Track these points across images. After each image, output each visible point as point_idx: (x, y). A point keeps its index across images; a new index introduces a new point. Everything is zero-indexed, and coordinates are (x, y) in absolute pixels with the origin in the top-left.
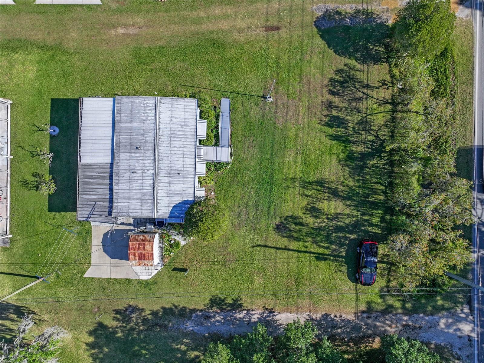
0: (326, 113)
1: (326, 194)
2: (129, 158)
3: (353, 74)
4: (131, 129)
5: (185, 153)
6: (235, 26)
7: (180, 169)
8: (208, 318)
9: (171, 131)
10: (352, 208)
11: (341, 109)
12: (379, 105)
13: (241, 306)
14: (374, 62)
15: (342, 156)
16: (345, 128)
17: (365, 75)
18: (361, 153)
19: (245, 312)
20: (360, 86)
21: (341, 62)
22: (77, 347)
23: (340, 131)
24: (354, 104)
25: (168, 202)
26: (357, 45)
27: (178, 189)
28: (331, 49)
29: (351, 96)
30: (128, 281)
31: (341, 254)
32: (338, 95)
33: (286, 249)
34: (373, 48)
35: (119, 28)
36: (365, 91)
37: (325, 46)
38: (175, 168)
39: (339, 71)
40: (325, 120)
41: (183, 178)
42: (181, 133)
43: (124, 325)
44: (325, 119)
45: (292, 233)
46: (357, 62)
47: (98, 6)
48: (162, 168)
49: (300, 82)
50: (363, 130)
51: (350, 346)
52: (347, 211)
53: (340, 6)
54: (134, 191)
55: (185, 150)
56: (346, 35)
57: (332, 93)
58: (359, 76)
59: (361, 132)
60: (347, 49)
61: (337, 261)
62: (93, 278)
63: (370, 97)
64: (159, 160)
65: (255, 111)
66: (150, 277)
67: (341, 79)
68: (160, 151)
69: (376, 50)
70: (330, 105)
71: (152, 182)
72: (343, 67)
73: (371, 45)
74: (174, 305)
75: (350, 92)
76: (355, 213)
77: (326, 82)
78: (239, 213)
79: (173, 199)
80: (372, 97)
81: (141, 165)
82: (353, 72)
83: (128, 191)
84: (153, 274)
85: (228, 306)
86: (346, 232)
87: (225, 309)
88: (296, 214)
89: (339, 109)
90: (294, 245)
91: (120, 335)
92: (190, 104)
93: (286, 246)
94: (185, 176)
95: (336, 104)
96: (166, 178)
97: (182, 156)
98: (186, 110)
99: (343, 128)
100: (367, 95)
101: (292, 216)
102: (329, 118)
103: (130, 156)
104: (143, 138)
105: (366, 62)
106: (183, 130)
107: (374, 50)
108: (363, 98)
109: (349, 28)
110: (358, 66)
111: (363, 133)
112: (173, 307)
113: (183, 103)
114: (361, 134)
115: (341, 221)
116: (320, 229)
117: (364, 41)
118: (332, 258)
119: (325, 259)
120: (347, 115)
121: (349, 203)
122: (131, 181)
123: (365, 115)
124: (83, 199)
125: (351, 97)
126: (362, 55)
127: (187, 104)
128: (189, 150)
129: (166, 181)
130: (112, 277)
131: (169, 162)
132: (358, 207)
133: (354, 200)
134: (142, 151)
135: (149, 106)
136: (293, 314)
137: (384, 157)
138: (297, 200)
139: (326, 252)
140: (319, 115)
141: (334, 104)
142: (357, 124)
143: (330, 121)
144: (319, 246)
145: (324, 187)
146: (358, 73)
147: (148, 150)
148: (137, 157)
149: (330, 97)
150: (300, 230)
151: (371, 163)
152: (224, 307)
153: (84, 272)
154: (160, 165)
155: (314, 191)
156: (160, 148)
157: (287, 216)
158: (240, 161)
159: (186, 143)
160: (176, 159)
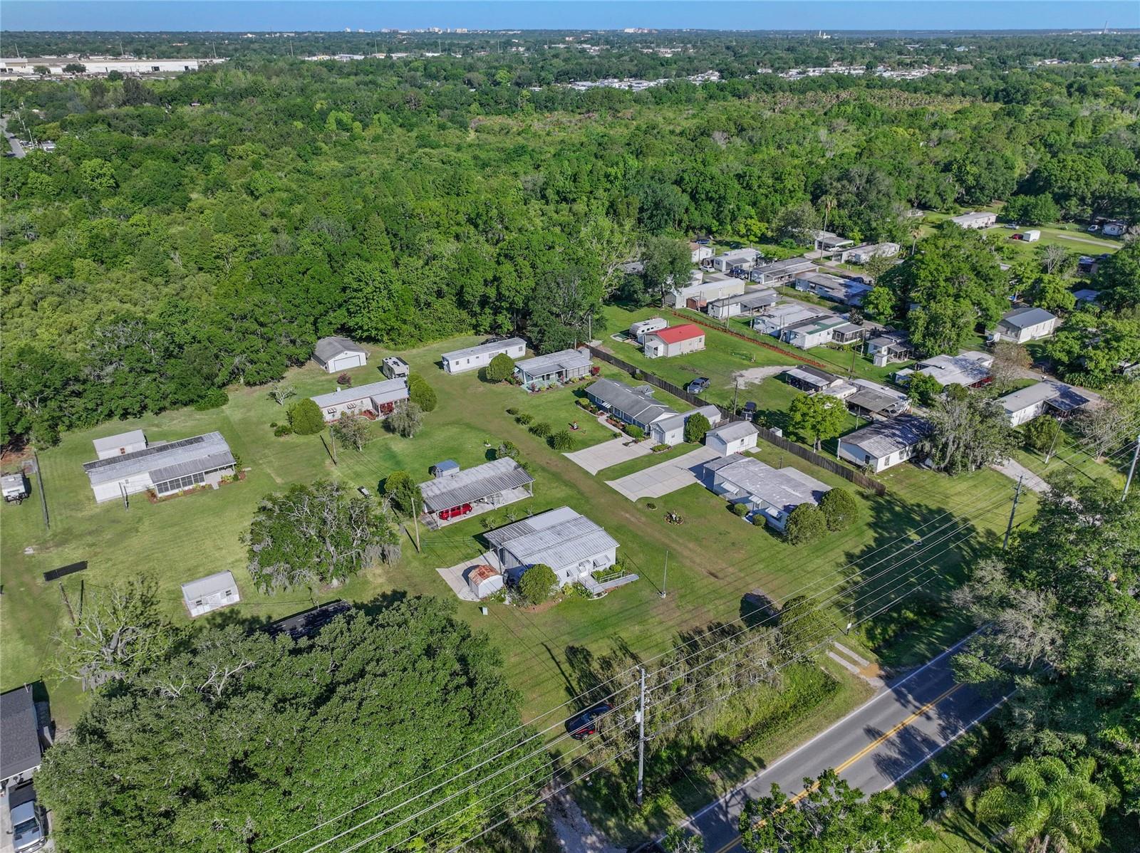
0: (690, 633)
2: (547, 535)
4: (568, 528)
6: (692, 558)
21: (738, 622)
28: (740, 612)
30: (451, 590)
32: (713, 633)
33: (557, 663)
35: (629, 514)
37: (737, 608)
39: (731, 625)
44: (685, 635)
45: (575, 660)
47: (632, 502)
48: (556, 549)
49: (695, 608)
57: (710, 629)
62: (439, 574)
64: (560, 545)
65: (646, 593)
66: (463, 600)
67: (727, 629)
68: (567, 544)
70: (699, 632)
71: (542, 548)
72: (736, 625)
77: (713, 622)
78: (559, 621)
81: (549, 540)
84: (467, 600)
88: (592, 653)
89: (703, 639)
90: (565, 667)
93: (559, 662)
95: (704, 636)
96: (552, 553)
101: (589, 652)
102: (688, 636)
103: (549, 535)
116: (594, 677)
118: (576, 698)
119: (571, 694)
130: (447, 581)
134: (559, 537)
138: (605, 649)
139: (578, 692)
140: (684, 629)
141: (702, 634)
143: (687, 638)
144: (579, 684)
147: (562, 539)
148: (553, 537)
149: (705, 629)
150: (582, 664)
153: (439, 568)
154: (558, 547)
156: (569, 543)
157: (586, 649)
158: (600, 603)
159: (584, 552)
160: (569, 552)
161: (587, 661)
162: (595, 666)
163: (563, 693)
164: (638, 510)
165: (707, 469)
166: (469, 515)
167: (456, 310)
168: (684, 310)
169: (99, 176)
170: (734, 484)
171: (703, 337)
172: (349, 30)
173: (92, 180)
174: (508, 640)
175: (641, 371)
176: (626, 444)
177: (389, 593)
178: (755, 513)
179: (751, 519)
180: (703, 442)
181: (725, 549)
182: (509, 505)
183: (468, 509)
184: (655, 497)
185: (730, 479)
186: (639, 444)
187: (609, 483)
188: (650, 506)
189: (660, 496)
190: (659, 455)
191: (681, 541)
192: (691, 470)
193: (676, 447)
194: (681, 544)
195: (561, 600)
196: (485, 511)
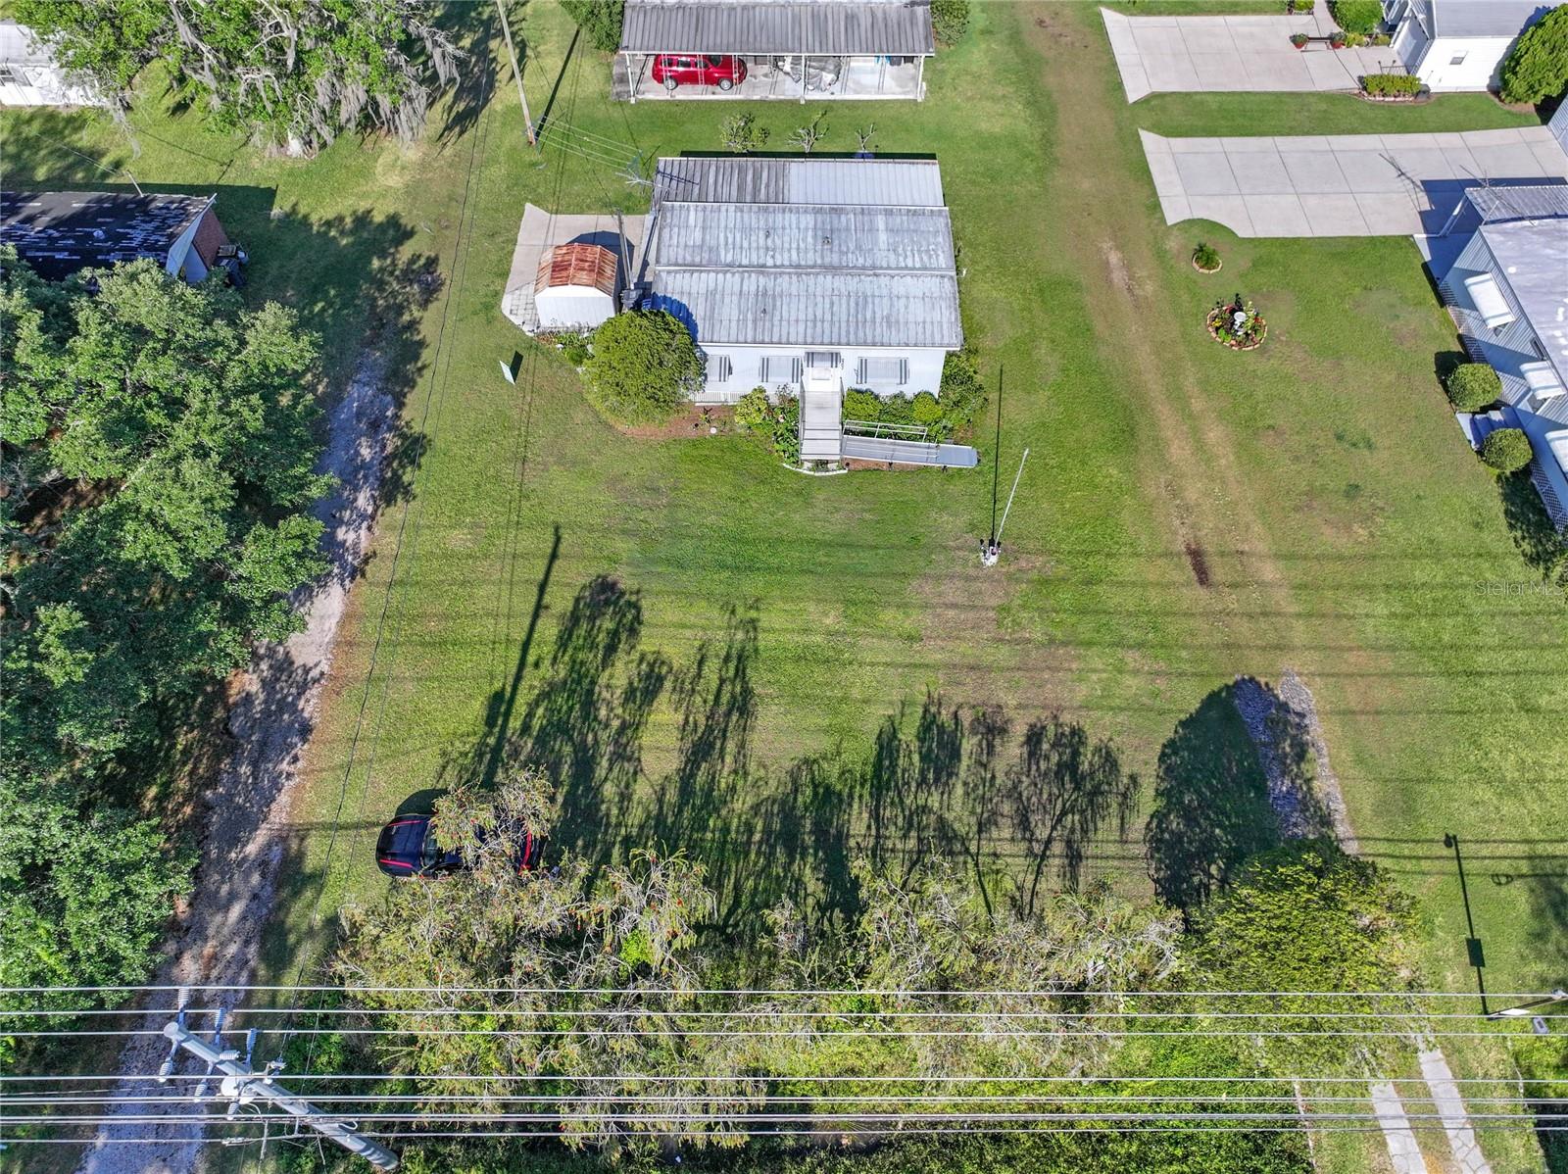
0: (966, 717)
1: (702, 721)
2: (802, 226)
3: (1108, 806)
4: (873, 230)
5: (819, 324)
6: (1182, 476)
7: (777, 313)
8: (375, 426)
9: (873, 296)
10: (654, 808)
11: (985, 766)
12: (1013, 898)
13: (390, 500)
14: (1166, 879)
15: (832, 771)
16: (923, 782)
17: (1112, 849)
18: (842, 837)
19: (370, 509)
20: (1072, 831)
21: (1142, 762)
22: (364, 196)
23: (911, 762)
24: (1007, 808)
25: (694, 291)
26: (1208, 818)
27: (726, 310)
28: (1176, 732)
29: (1034, 799)
30: (504, 275)
31: (500, 770)
32: (1031, 754)
33: (539, 608)
34: (1211, 876)
35: (1120, 255)
36: (1057, 848)
37: (1181, 711)
38: (778, 304)
39: (1110, 761)
40: (943, 712)
41: (755, 321)
42: (869, 316)
43: (397, 273)
44: (945, 716)
45: (584, 626)
46: (1152, 817)
47: (1163, 220)
48: (779, 280)
49: (1052, 641)
50: (920, 840)
51: (182, 805)
52: (642, 790)
53: (1326, 760)
54: (722, 235)
55: (827, 325)
56: (1233, 781)
57: (1034, 737)
58: (1107, 828)
59: (913, 834)
60: (1188, 782)
61: (480, 755)
62: (520, 219)
63: (1039, 866)
64: (799, 275)
65: (950, 523)
66: (507, 313)
67: (1085, 767)
68: (821, 277)
69: (1207, 887)
70: (992, 730)
71: (745, 262)
72: (1125, 770)
73: (1220, 868)
74: (424, 367)
75: (1045, 796)
76: (636, 816)
77: (1066, 718)
78: (656, 490)
79: (701, 300)
80: (1039, 872)
81: (786, 245)
82: (1115, 805)
83: (723, 225)
84: (512, 318)
85: (395, 473)
86: (574, 786)
87: (389, 465)
88: (644, 631)
89: (984, 758)
90: (549, 629)
91: (376, 263)
92: (945, 332)
93: (547, 607)
94: (760, 324)
95: (998, 749)
96: (753, 289)
97: (811, 317)
98: (928, 326)
99: (922, 772)
100: (1044, 857)
101: (640, 623)
102: (950, 725)
103: (807, 229)
104: (852, 248)
105: (1158, 850)
106: (878, 320)
107: (1205, 880)
108: (1030, 841)
109: (1262, 791)
110: (1139, 823)
111: (912, 843)
112: (419, 364)
113: (945, 320)
114: (905, 837)
115: (611, 769)
116: (589, 704)
117: (1227, 842)
118: (491, 741)
119: (490, 721)
120: (965, 784)
121: (671, 795)
122: (746, 230)
123: (973, 849)
124: (706, 168)
125: (1029, 799)
126: (1178, 837)
127: (945, 326)
128: (827, 332)
129: (745, 288)
130: (517, 248)
131: (795, 292)
132: (656, 827)
133: (680, 811)
134: (819, 247)
135: (930, 257)
136: (333, 630)
137: (830, 920)
138: (688, 633)
139: (515, 724)
140: (958, 696)
141: (997, 741)
142: (941, 818)
143: (941, 729)
144: (537, 703)
145: (728, 714)
146: (1116, 822)
147: (823, 258)
148: (804, 240)
149: (1019, 730)
150: (593, 646)
151: (808, 871)
152: (395, 465)
153: (535, 203)
154: (787, 277)
155: (714, 685)
156: (829, 277)
157: (638, 609)
158: (804, 490)
159: (844, 325)
160: (802, 306)
161: (611, 649)
162: (621, 674)
163: (477, 708)
164: (1160, 255)
165: (1469, 206)
166: (723, 94)
170: (1509, 292)
174: (497, 478)
176: (1299, 41)
177: (378, 218)
178: (1515, 419)
179: (1483, 433)
181: (1311, 493)
182: (844, 102)
183: (736, 76)
184: (1240, 234)
185: (1512, 270)
186: (1343, 51)
187: (1150, 141)
188: (1204, 256)
189: (1261, 235)
190: (1373, 105)
191: (1197, 405)
192: (1430, 187)
193: (1445, 98)
194: (1191, 416)
195: (713, 431)
196: (772, 97)
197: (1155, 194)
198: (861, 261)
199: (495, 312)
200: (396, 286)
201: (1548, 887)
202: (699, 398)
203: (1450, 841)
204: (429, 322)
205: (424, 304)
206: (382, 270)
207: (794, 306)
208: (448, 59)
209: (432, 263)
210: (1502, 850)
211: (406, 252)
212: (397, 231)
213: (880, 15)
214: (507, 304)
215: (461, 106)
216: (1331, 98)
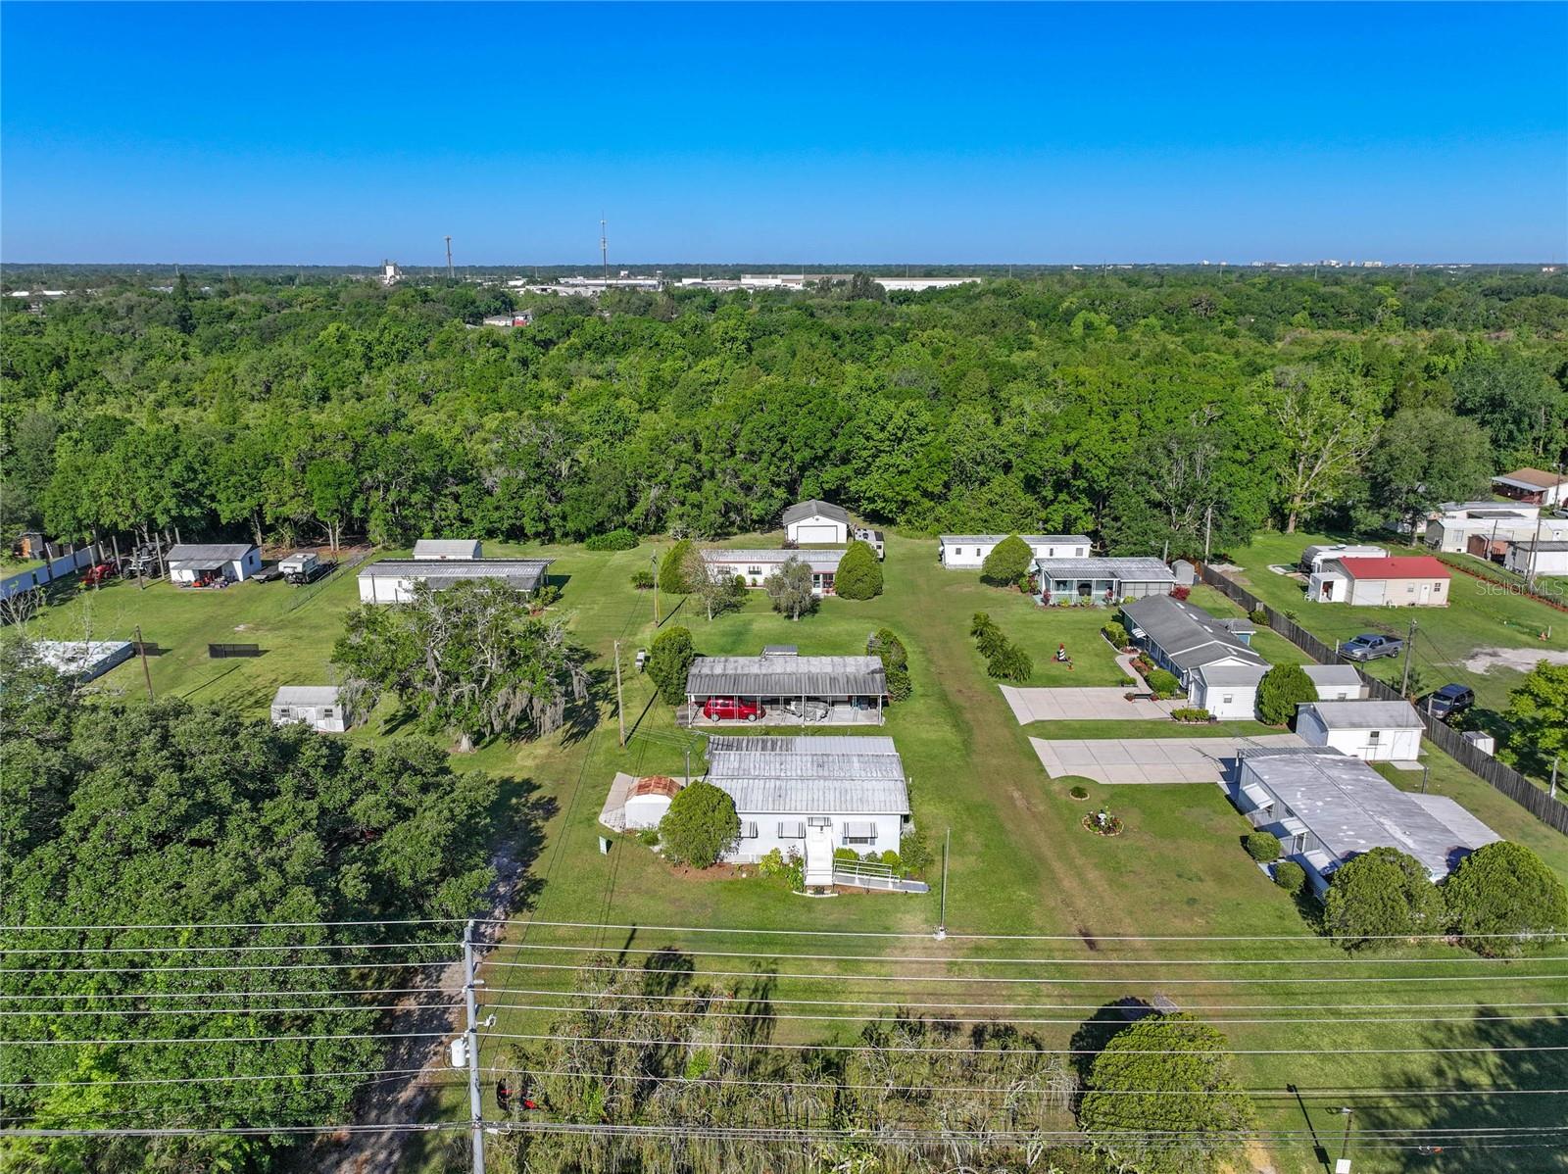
0: (928, 1021)
2: (804, 761)
4: (850, 762)
5: (816, 802)
6: (1073, 896)
7: (788, 799)
8: (509, 877)
9: (851, 791)
13: (517, 912)
19: (503, 917)
22: (510, 768)
25: (734, 787)
27: (754, 797)
28: (1082, 1028)
30: (601, 805)
35: (1020, 793)
37: (1083, 1016)
38: (789, 794)
40: (911, 1017)
41: (773, 803)
42: (848, 798)
43: (528, 805)
44: (913, 1019)
47: (1048, 777)
48: (789, 783)
54: (752, 764)
55: (821, 804)
57: (978, 1032)
62: (613, 780)
64: (802, 781)
65: (912, 920)
66: (602, 823)
68: (817, 782)
70: (948, 1028)
71: (767, 775)
74: (544, 848)
77: (1001, 1021)
78: (704, 905)
79: (740, 793)
81: (794, 769)
83: (752, 759)
84: (606, 824)
85: (522, 898)
87: (518, 895)
88: (695, 975)
91: (514, 801)
94: (777, 803)
96: (772, 787)
97: (810, 799)
98: (888, 804)
101: (693, 971)
102: (916, 1025)
103: (807, 762)
104: (836, 769)
106: (855, 803)
112: (541, 847)
113: (898, 800)
122: (767, 762)
127: (899, 803)
128: (821, 808)
129: (767, 787)
130: (610, 792)
131: (800, 789)
134: (815, 769)
135: (888, 773)
140: (921, 1009)
141: (952, 1034)
147: (817, 773)
148: (806, 767)
149: (967, 1028)
150: (658, 983)
152: (522, 894)
153: (623, 772)
154: (794, 782)
156: (822, 782)
157: (692, 964)
158: (808, 905)
159: (832, 803)
160: (805, 795)
164: (1047, 793)
166: (750, 723)
167: (1020, 494)
168: (1457, 555)
169: (733, 339)
170: (1269, 788)
171: (1445, 583)
172: (1206, 263)
173: (723, 344)
174: (593, 901)
175: (1265, 607)
176: (1130, 698)
177: (517, 780)
178: (1289, 859)
179: (1277, 871)
180: (1292, 725)
181: (1163, 903)
182: (830, 727)
183: (759, 712)
184: (1101, 782)
185: (1266, 777)
186: (1157, 702)
187: (1036, 742)
188: (1079, 792)
189: (1114, 783)
190: (1182, 726)
191: (1079, 862)
192: (1223, 761)
193: (1226, 723)
194: (1076, 867)
195: (744, 876)
196: (783, 724)
197: (1041, 764)
198: (842, 774)
199: (595, 821)
200: (526, 811)
201: (1369, 1115)
202: (732, 859)
203: (1290, 1088)
204: (549, 828)
205: (546, 819)
206: (518, 804)
207: (799, 795)
208: (582, 683)
209: (552, 800)
210: (1329, 1093)
211: (534, 796)
212: (529, 786)
213: (852, 677)
214: (602, 819)
215: (575, 730)
216: (1154, 722)
